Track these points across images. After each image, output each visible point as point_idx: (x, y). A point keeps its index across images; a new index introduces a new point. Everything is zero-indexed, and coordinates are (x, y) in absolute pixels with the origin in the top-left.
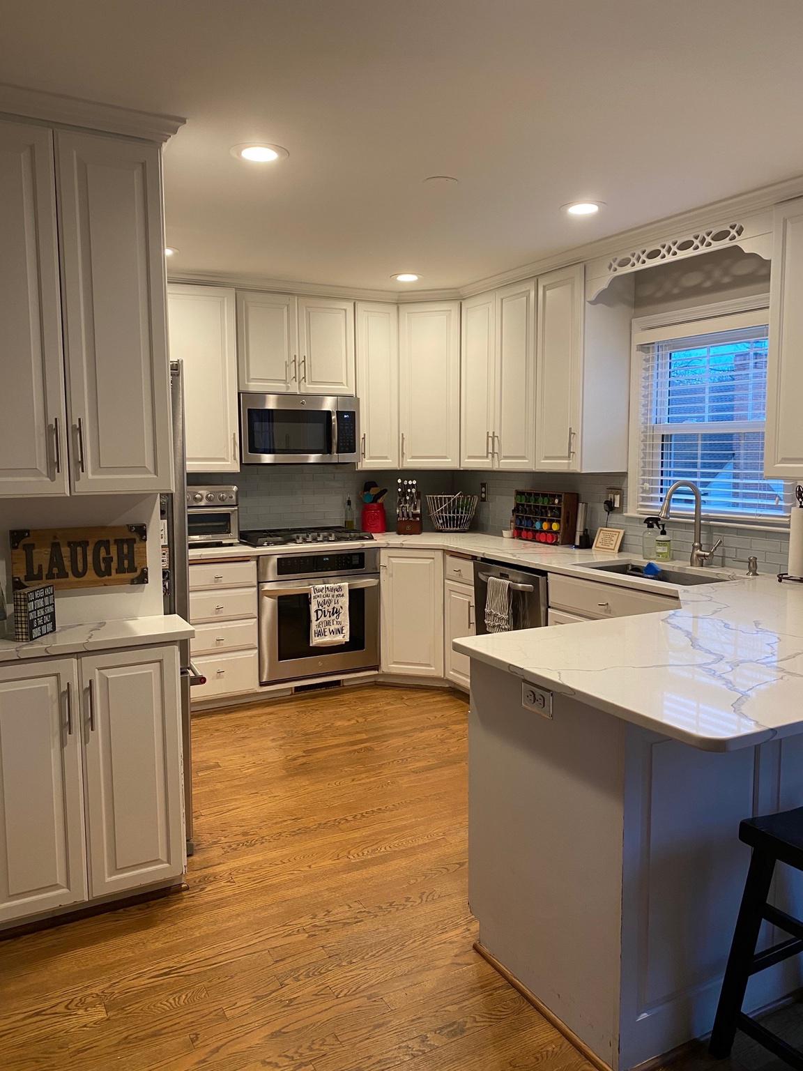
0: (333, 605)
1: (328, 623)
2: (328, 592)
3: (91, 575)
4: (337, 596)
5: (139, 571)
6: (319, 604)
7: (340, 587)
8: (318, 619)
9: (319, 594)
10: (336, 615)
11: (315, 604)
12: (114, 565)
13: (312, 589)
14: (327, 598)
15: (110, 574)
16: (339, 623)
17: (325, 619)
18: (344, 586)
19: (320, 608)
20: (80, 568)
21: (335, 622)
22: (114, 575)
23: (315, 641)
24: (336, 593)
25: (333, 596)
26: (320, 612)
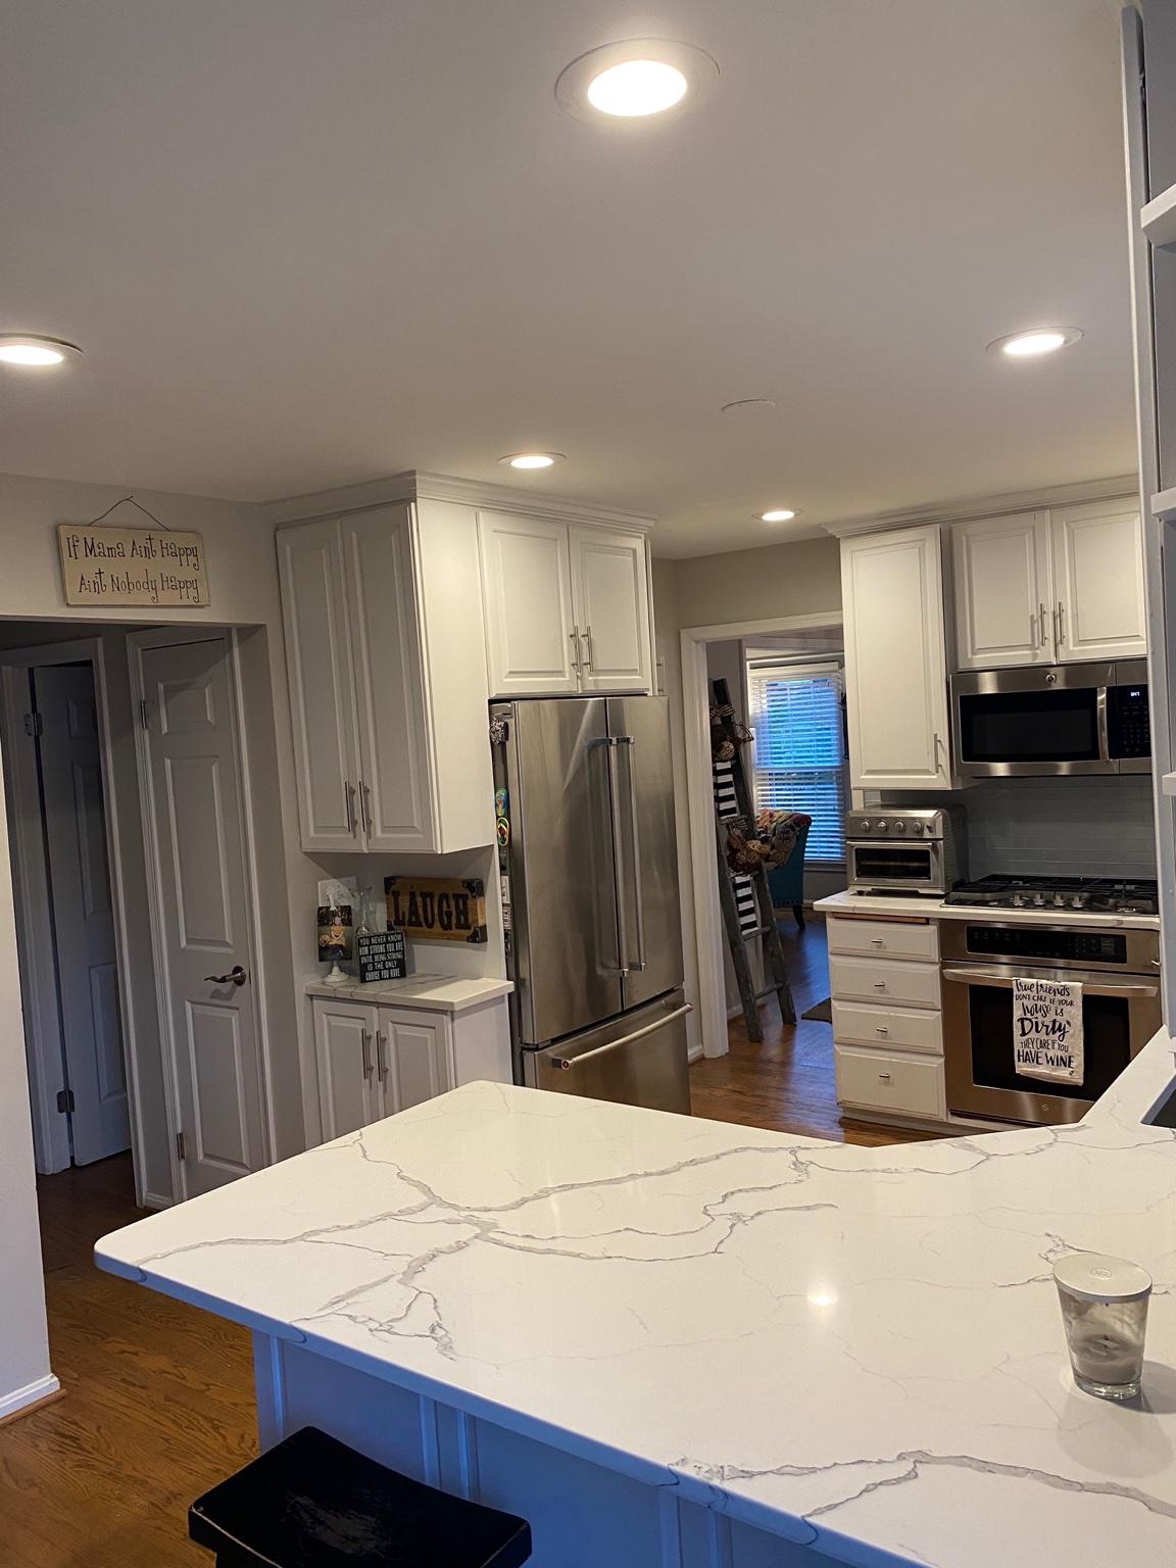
0: (1051, 1016)
1: (1044, 1044)
2: (1042, 993)
3: (437, 928)
4: (1061, 1002)
5: (472, 930)
6: (1025, 1009)
7: (1065, 988)
8: (1024, 1034)
9: (1025, 993)
10: (1058, 1034)
11: (1018, 1009)
12: (454, 920)
13: (1014, 982)
14: (1040, 1003)
15: (451, 929)
16: (1065, 1048)
17: (1037, 1036)
18: (1073, 987)
19: (1029, 1016)
20: (430, 921)
21: (1056, 1046)
22: (455, 931)
23: (1022, 1068)
24: (1058, 997)
25: (1052, 1001)
26: (1026, 1023)
